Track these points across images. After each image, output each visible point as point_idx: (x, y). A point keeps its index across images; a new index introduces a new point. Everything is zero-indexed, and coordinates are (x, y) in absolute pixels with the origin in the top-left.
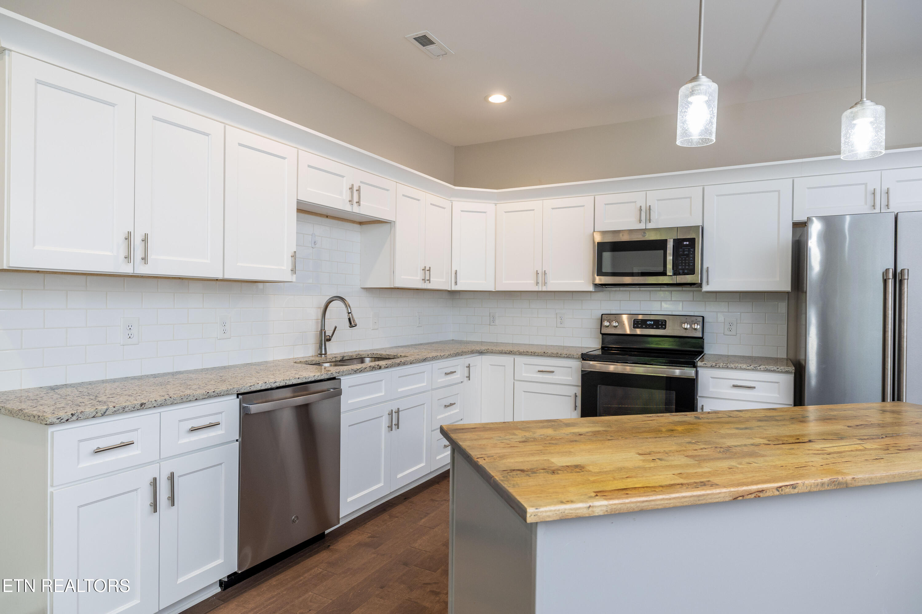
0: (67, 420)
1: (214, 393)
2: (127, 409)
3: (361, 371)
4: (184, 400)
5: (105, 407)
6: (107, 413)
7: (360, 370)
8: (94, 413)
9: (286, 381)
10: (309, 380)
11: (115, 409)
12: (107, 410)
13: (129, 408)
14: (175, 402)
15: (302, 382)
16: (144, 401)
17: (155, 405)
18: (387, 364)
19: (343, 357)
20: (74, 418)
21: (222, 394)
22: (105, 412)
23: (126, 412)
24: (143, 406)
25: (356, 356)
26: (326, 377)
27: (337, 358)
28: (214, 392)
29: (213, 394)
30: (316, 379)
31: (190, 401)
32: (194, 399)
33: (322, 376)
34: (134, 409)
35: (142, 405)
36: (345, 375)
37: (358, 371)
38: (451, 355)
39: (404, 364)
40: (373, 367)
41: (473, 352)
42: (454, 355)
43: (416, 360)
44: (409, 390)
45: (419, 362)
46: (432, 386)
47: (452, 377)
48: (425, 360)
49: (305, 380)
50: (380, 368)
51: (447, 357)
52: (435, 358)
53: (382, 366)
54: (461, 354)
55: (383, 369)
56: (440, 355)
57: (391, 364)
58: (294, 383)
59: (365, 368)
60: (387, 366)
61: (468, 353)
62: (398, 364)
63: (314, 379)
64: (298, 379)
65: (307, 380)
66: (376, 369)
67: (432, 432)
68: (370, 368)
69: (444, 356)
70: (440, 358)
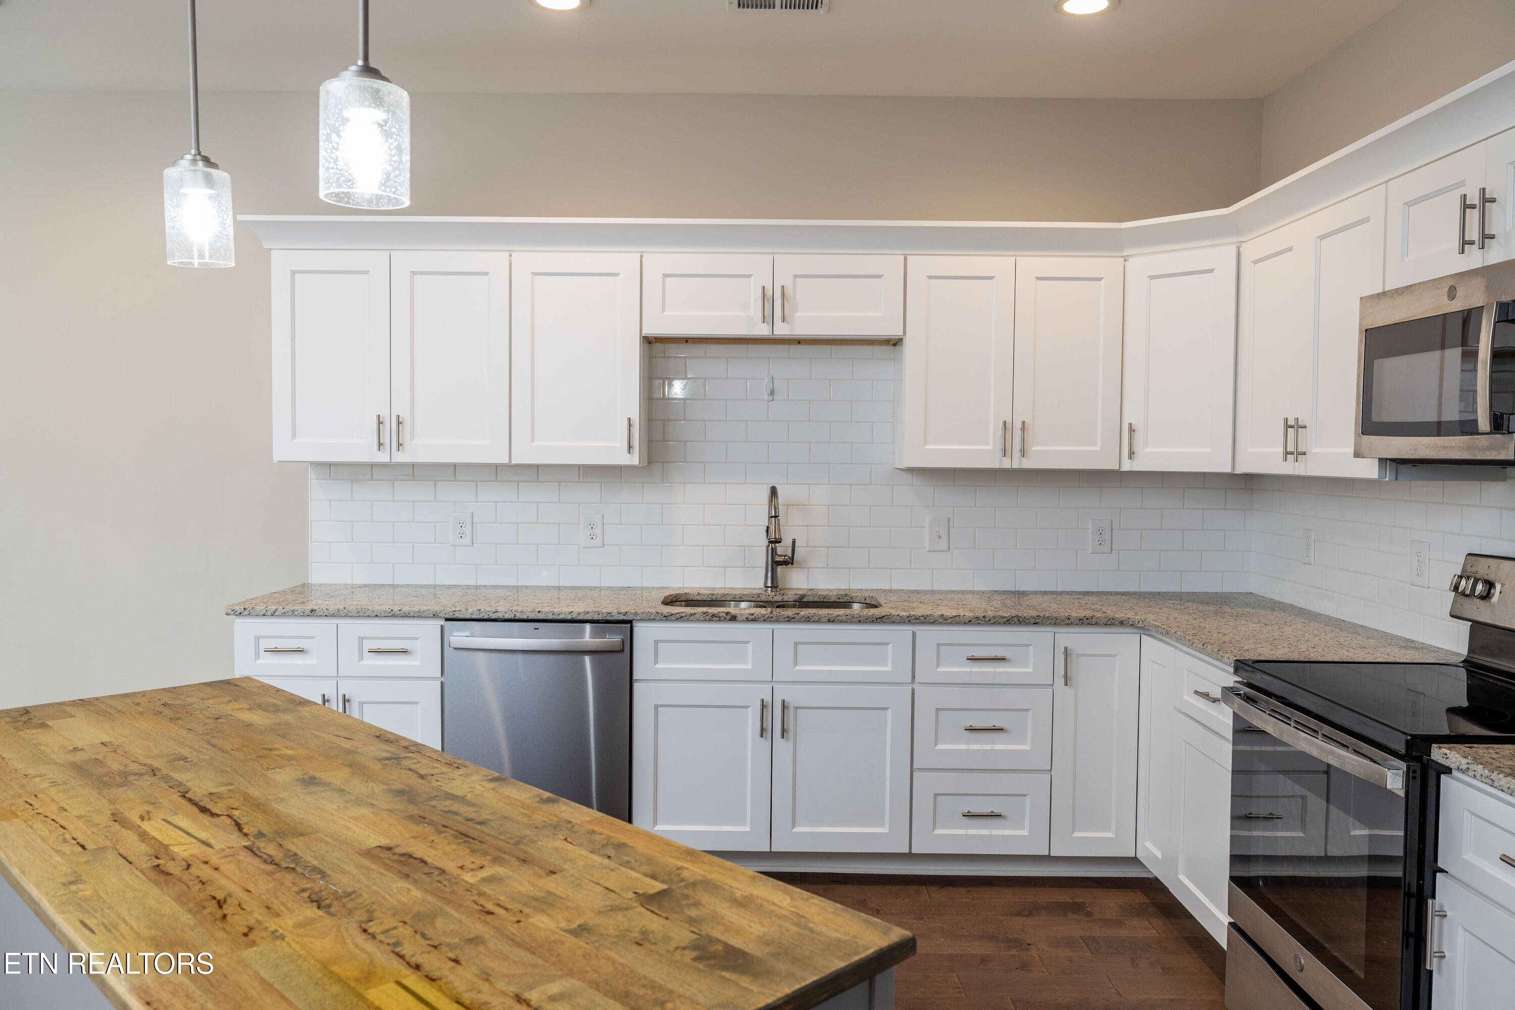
0: (240, 613)
1: (401, 612)
2: (296, 613)
3: (681, 617)
4: (361, 614)
5: (275, 607)
6: (276, 614)
7: (678, 616)
8: (264, 611)
9: (514, 613)
10: (561, 617)
11: (284, 611)
12: (276, 610)
13: (299, 612)
14: (350, 614)
15: (546, 618)
16: (315, 608)
17: (327, 614)
18: (753, 614)
19: (803, 596)
20: (246, 612)
21: (412, 614)
22: (275, 612)
23: (296, 615)
24: (314, 612)
25: (839, 599)
26: (596, 616)
27: (785, 597)
28: (400, 610)
29: (398, 612)
30: (574, 617)
31: (369, 616)
32: (374, 615)
33: (588, 615)
34: (304, 615)
35: (312, 611)
36: (641, 620)
37: (673, 617)
38: (987, 619)
39: (807, 620)
40: (714, 615)
41: (1088, 621)
42: (999, 621)
43: (850, 617)
44: (830, 672)
45: (860, 621)
46: (914, 677)
47: (1000, 668)
48: (879, 620)
49: (550, 617)
50: (733, 618)
51: (970, 621)
52: (919, 619)
53: (738, 616)
54: (1033, 621)
55: (743, 621)
56: (942, 615)
57: (767, 616)
58: (529, 618)
59: (692, 615)
60: (752, 617)
61: (1067, 621)
62: (789, 617)
63: (569, 617)
64: (539, 612)
65: (555, 617)
66: (722, 619)
67: (914, 773)
68: (705, 615)
69: (957, 618)
70: (941, 620)
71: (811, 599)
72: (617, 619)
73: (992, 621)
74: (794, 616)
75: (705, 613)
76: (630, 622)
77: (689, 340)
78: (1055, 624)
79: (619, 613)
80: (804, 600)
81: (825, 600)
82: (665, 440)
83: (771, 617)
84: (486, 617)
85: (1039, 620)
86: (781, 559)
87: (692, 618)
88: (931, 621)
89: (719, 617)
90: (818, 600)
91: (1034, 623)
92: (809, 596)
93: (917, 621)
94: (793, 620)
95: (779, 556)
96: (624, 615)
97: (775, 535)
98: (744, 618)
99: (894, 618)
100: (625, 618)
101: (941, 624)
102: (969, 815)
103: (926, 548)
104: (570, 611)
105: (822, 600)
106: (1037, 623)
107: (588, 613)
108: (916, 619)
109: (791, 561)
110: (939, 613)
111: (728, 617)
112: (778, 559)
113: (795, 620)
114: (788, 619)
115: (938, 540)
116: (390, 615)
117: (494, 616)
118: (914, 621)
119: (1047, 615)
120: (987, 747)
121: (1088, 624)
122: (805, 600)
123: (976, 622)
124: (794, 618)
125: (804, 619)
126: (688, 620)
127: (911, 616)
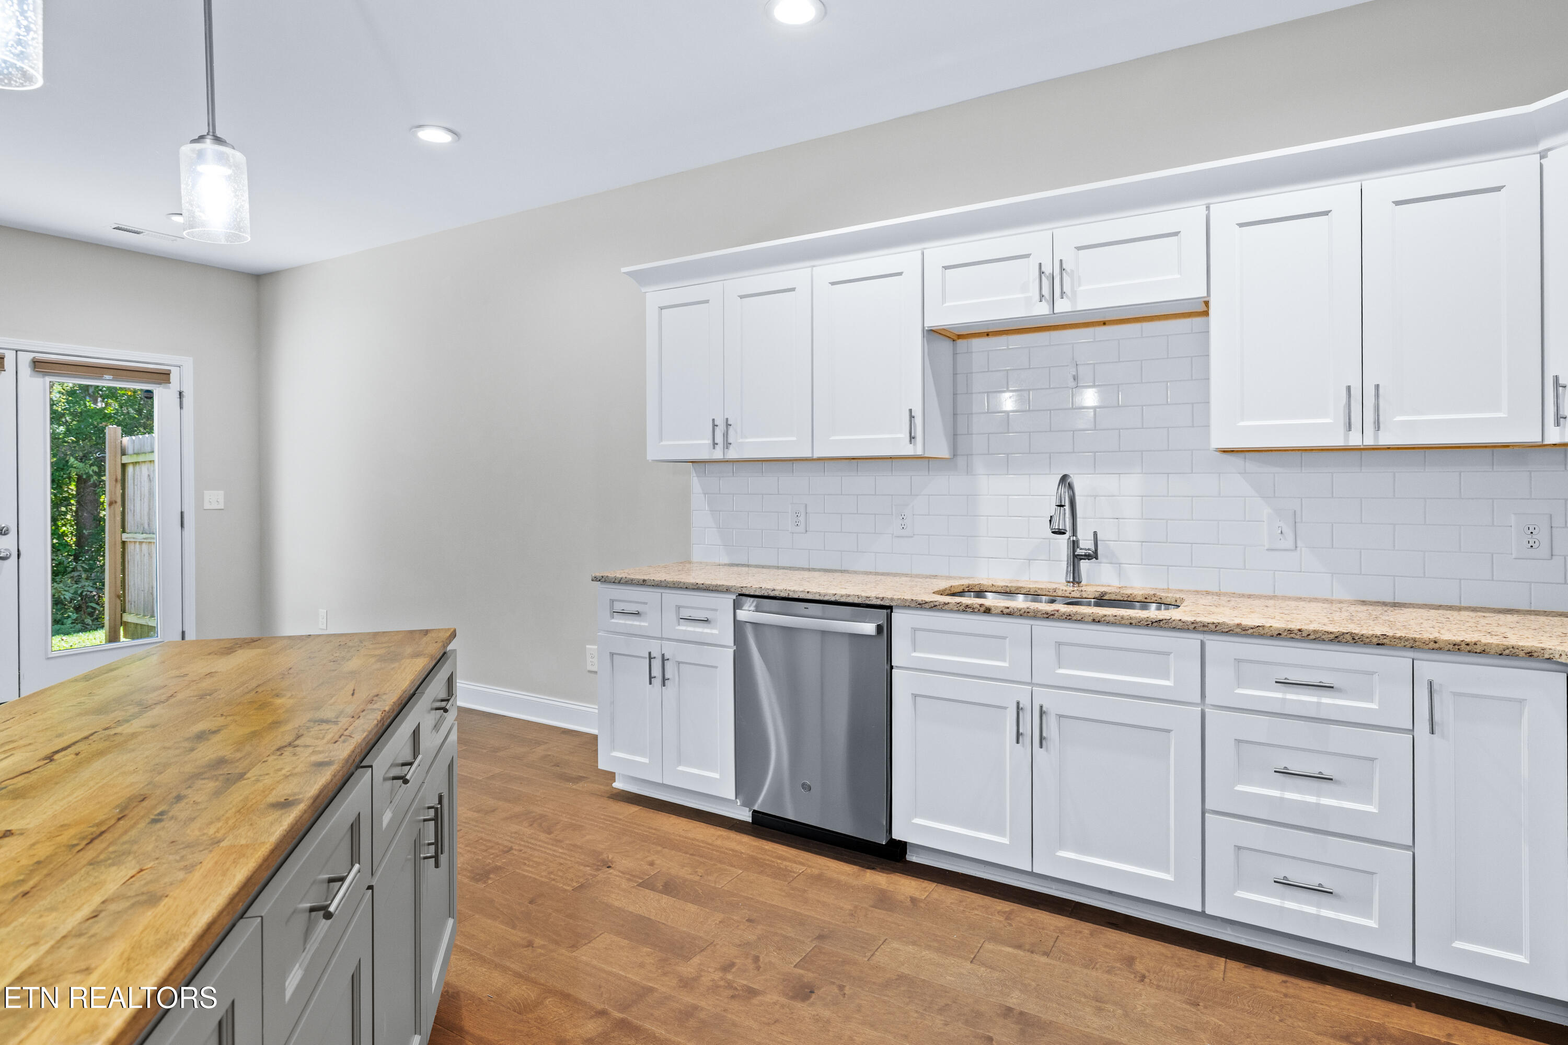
0: (600, 580)
3: (935, 606)
4: (676, 585)
6: (622, 582)
9: (788, 592)
10: (826, 598)
15: (814, 598)
18: (1008, 608)
19: (1104, 594)
27: (1083, 593)
30: (837, 599)
33: (849, 598)
36: (898, 607)
37: (927, 605)
38: (1304, 634)
39: (1068, 618)
40: (967, 606)
41: (1468, 648)
42: (1323, 637)
43: (1119, 618)
44: (1098, 679)
45: (1131, 624)
46: (1203, 695)
47: (1327, 700)
48: (1155, 624)
49: (817, 598)
50: (988, 611)
51: (1280, 634)
52: (1207, 627)
53: (993, 608)
54: (1375, 640)
55: (997, 615)
56: (1239, 625)
57: (1023, 611)
58: (800, 597)
59: (945, 604)
60: (1008, 611)
61: (1432, 645)
62: (1047, 614)
63: (833, 599)
64: (808, 592)
65: (821, 598)
66: (976, 611)
67: (1207, 815)
68: (959, 605)
69: (1261, 628)
70: (1238, 630)
71: (1113, 597)
72: (875, 603)
73: (1312, 637)
74: (1053, 613)
75: (958, 603)
76: (890, 608)
77: (990, 334)
78: (1412, 647)
79: (877, 598)
80: (1104, 598)
81: (1129, 599)
82: (970, 434)
83: (1028, 612)
84: (766, 594)
85: (1385, 641)
86: (1083, 552)
87: (946, 607)
88: (1224, 630)
89: (973, 608)
90: (1122, 599)
91: (1378, 644)
92: (1110, 593)
93: (1205, 629)
94: (1052, 617)
95: (1081, 549)
96: (882, 600)
97: (1059, 525)
98: (999, 611)
99: (1174, 623)
100: (882, 603)
101: (1237, 634)
102: (1285, 883)
103: (1264, 546)
104: (834, 592)
105: (1126, 599)
106: (1383, 644)
107: (849, 596)
108: (1204, 626)
109: (1094, 555)
110: (1237, 621)
111: (982, 609)
112: (1078, 552)
113: (1055, 617)
114: (1047, 616)
115: (1281, 536)
116: (696, 587)
117: (772, 594)
118: (1201, 629)
119: (1398, 635)
120: (1312, 799)
121: (1469, 652)
122: (1106, 597)
123: (1289, 636)
124: (1052, 615)
125: (1064, 617)
126: (942, 610)
127: (1197, 623)
